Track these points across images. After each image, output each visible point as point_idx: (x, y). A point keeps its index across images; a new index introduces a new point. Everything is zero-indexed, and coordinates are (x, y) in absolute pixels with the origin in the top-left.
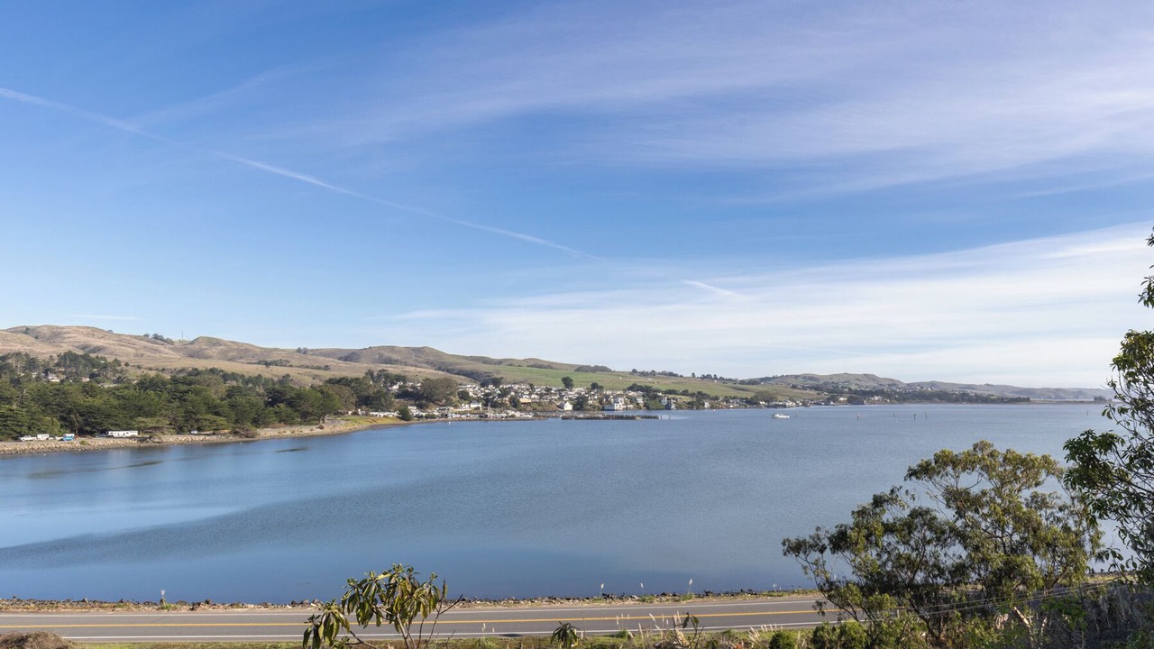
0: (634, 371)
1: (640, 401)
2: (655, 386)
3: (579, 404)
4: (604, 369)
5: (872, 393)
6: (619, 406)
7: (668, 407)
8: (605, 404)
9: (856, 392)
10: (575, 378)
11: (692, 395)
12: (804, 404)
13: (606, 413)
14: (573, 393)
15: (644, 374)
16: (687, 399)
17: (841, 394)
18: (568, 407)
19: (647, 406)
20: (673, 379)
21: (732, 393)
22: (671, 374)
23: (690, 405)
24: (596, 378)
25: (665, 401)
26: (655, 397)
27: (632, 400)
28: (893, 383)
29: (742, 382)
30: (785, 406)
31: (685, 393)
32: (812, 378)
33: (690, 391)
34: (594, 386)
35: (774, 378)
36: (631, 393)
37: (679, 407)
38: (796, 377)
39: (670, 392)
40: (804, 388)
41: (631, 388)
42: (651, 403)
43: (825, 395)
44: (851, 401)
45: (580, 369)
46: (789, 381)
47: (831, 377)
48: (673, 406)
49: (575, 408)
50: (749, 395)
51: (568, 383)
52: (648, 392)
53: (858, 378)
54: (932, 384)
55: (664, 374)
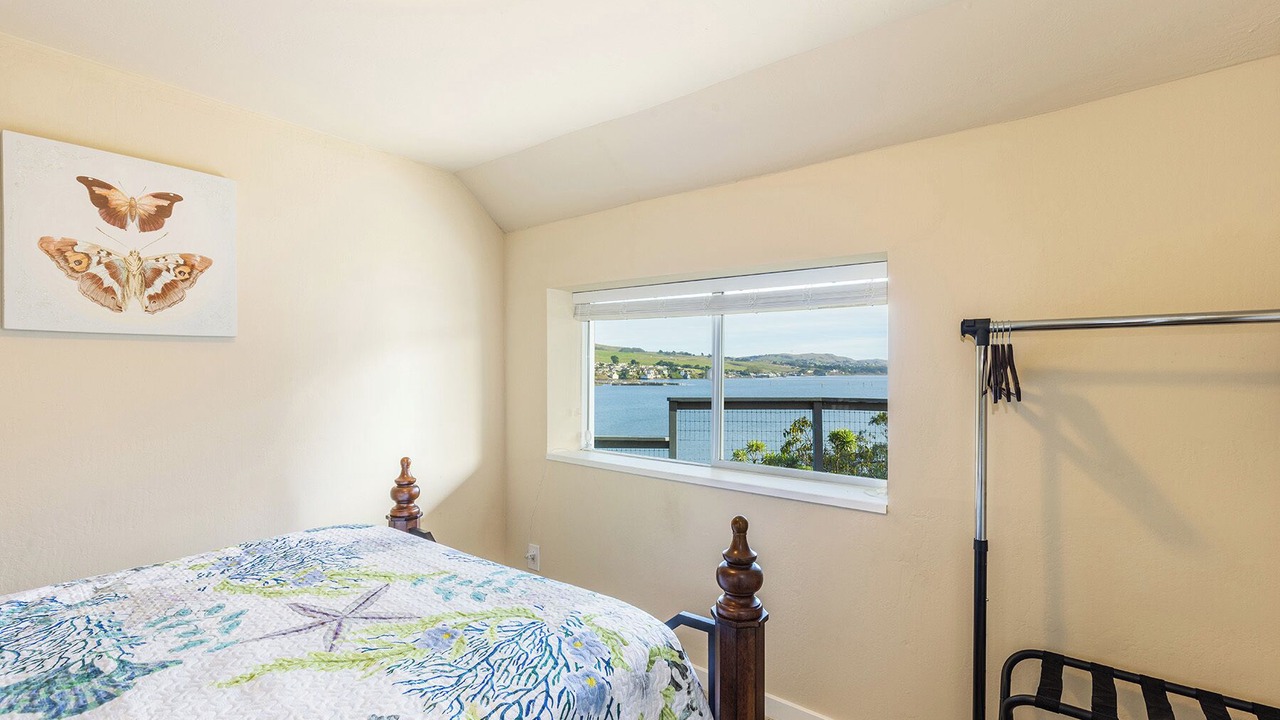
0: (661, 351)
1: (665, 372)
2: (675, 363)
3: (623, 375)
4: (639, 350)
5: (832, 368)
6: (651, 376)
7: (685, 377)
8: (641, 375)
9: (820, 367)
10: (620, 356)
11: (702, 368)
12: (782, 375)
13: (643, 381)
14: (619, 367)
15: (667, 354)
16: (699, 371)
17: (809, 368)
18: (616, 376)
19: (670, 377)
20: (687, 358)
21: (731, 367)
22: (686, 354)
23: (701, 376)
24: (634, 356)
25: (683, 373)
26: (676, 369)
27: (660, 372)
28: (847, 360)
29: (737, 359)
30: (768, 377)
31: (697, 367)
32: (787, 357)
33: (700, 366)
34: (633, 362)
35: (760, 356)
36: (659, 367)
37: (693, 377)
38: (776, 356)
39: (687, 366)
40: (782, 364)
41: (658, 364)
42: (674, 374)
43: (797, 369)
44: (816, 373)
45: (623, 350)
46: (770, 358)
47: (801, 356)
48: (689, 377)
49: (620, 378)
50: (743, 369)
51: (615, 360)
52: (672, 367)
53: (821, 356)
54: (876, 361)
55: (681, 353)
